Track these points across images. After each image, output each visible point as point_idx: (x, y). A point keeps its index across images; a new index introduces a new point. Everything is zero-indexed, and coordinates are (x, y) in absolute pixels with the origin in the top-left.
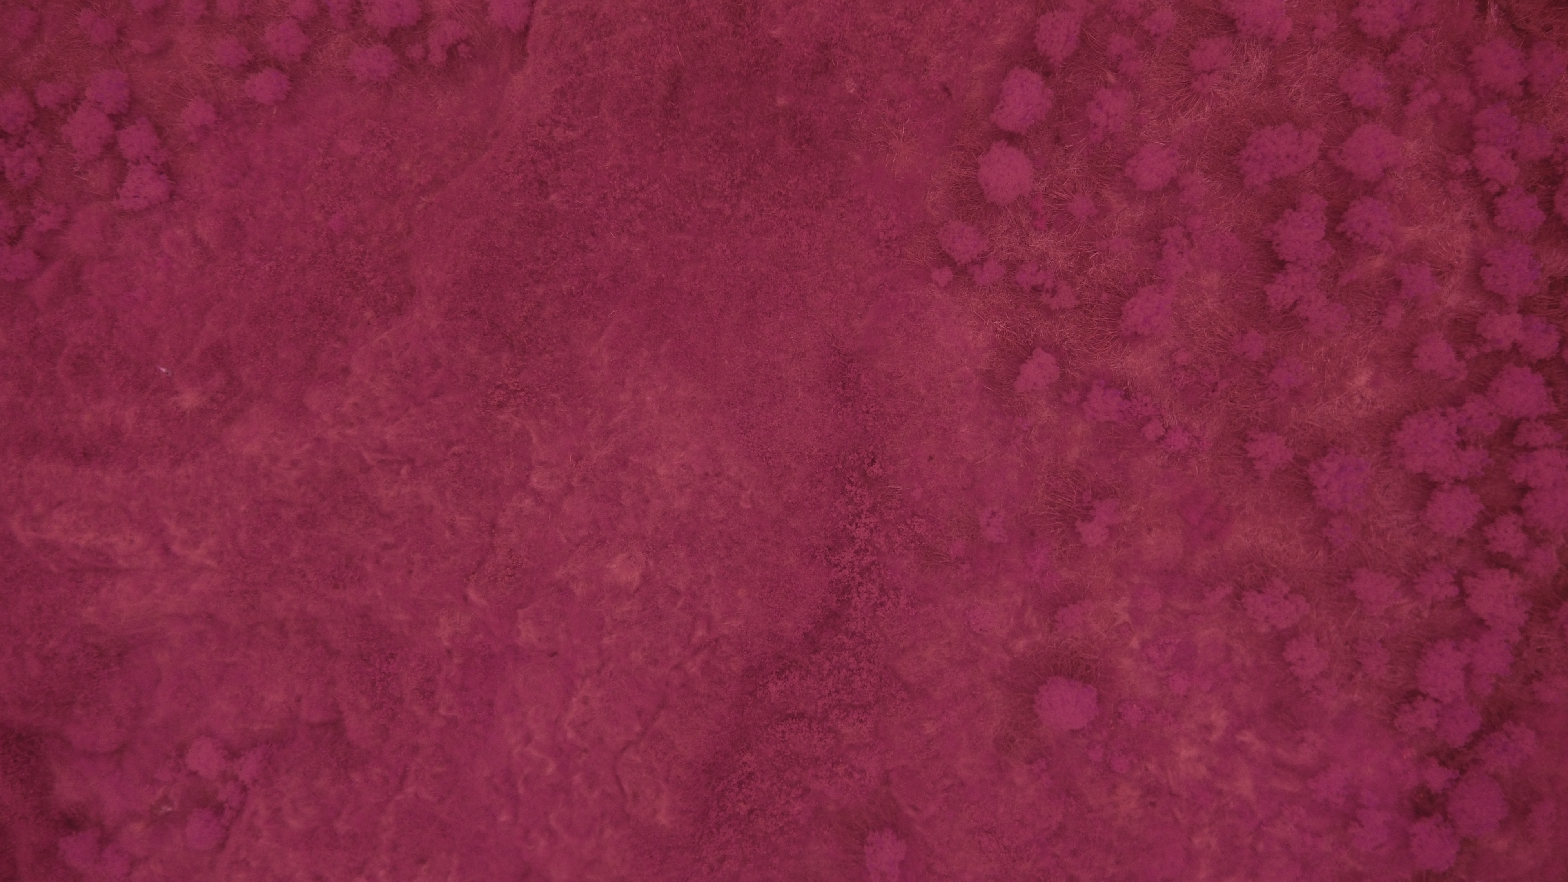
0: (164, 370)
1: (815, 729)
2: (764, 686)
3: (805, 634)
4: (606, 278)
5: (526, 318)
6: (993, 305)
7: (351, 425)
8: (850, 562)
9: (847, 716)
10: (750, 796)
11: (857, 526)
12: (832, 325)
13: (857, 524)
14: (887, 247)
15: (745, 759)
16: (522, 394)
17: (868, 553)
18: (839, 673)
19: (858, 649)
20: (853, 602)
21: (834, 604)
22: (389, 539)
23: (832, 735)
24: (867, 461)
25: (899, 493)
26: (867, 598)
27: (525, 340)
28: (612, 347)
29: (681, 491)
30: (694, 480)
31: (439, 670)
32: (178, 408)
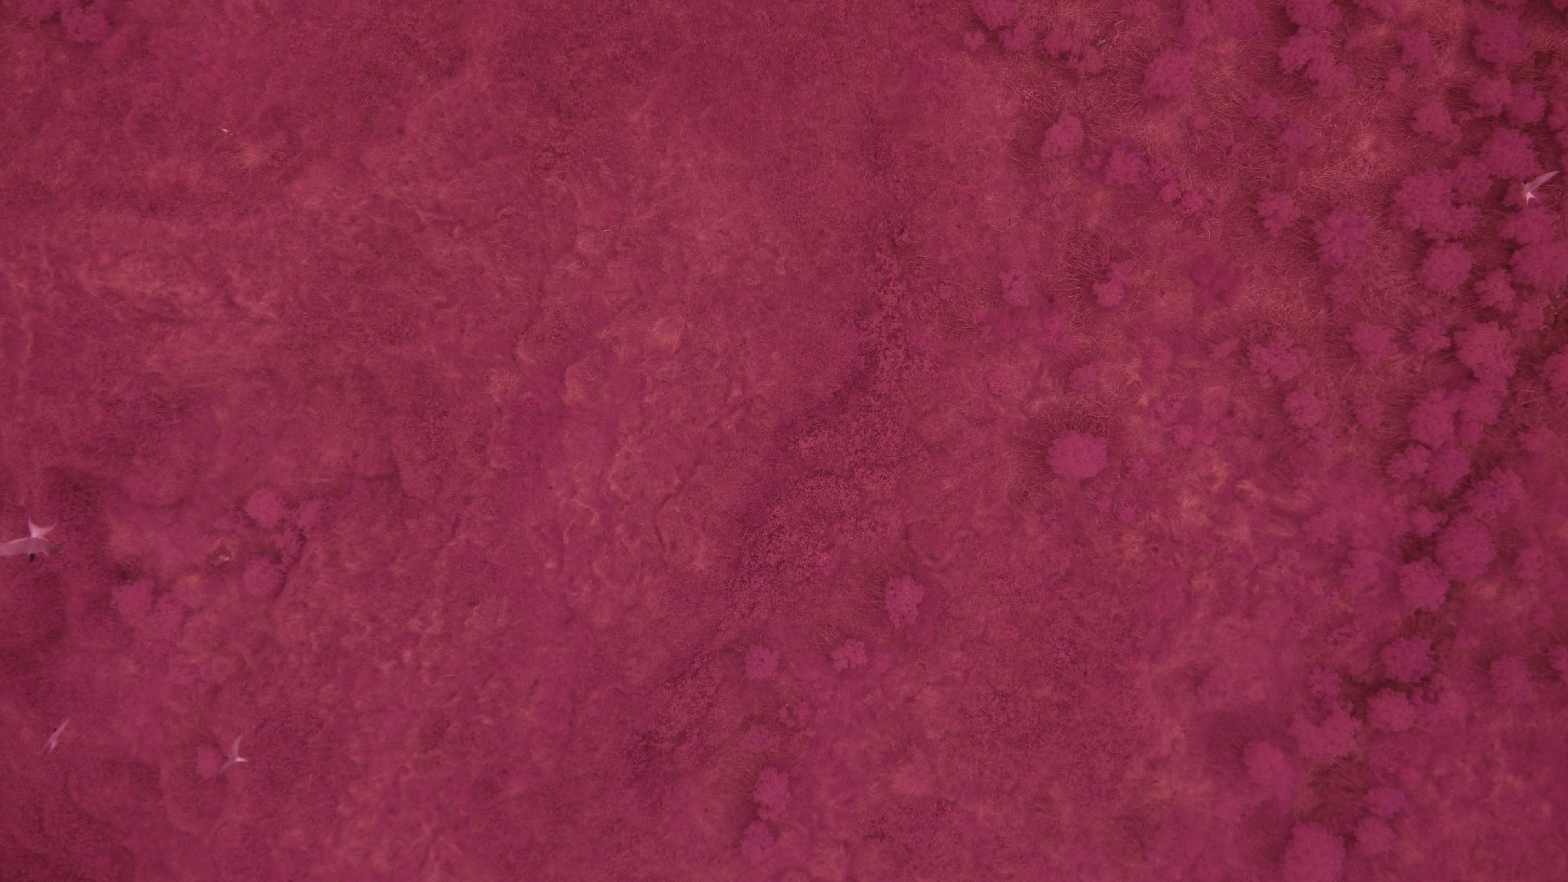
0: (226, 131)
1: (841, 486)
2: (796, 442)
3: (834, 393)
4: (649, 43)
5: (572, 82)
6: (1021, 73)
7: (406, 183)
8: (878, 327)
9: (872, 473)
10: (780, 548)
11: (885, 293)
12: (866, 92)
13: (885, 292)
14: (921, 13)
15: (775, 512)
16: (568, 157)
17: (895, 320)
18: (865, 433)
19: (884, 410)
20: (880, 364)
21: (863, 365)
22: (442, 298)
23: (857, 492)
24: (896, 230)
25: (926, 262)
26: (893, 362)
27: (571, 104)
28: (654, 114)
29: (719, 257)
30: (731, 246)
31: (490, 426)
32: (241, 165)
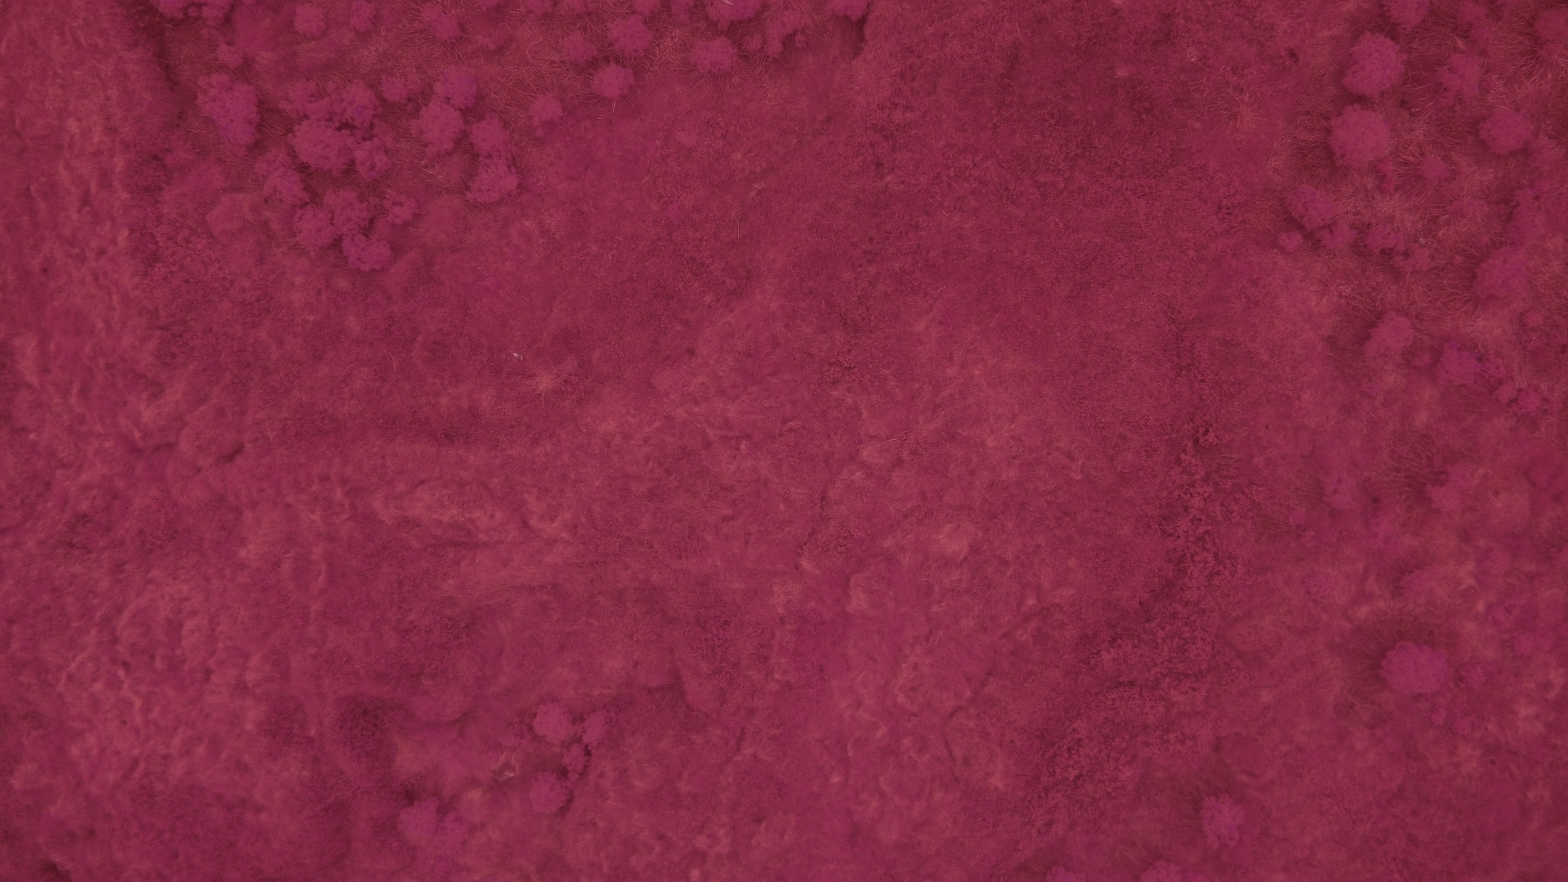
1: (1147, 698)
2: (1098, 654)
3: (1140, 603)
4: (938, 255)
5: (859, 297)
6: (1337, 269)
7: (697, 403)
8: (1185, 532)
9: (1180, 684)
10: (1079, 762)
11: (1191, 496)
12: (1169, 294)
13: (1191, 493)
14: (1229, 214)
15: (1075, 726)
16: (856, 370)
17: (1203, 523)
18: (1172, 641)
19: (1192, 618)
20: (1189, 570)
21: (1170, 573)
22: (728, 512)
23: (1163, 703)
24: (1202, 430)
25: (1235, 462)
26: (1202, 568)
27: (859, 318)
28: (941, 323)
29: (1009, 462)
30: (1023, 451)
31: (773, 637)
32: (534, 391)
